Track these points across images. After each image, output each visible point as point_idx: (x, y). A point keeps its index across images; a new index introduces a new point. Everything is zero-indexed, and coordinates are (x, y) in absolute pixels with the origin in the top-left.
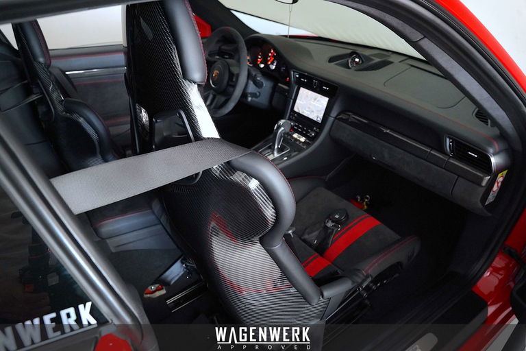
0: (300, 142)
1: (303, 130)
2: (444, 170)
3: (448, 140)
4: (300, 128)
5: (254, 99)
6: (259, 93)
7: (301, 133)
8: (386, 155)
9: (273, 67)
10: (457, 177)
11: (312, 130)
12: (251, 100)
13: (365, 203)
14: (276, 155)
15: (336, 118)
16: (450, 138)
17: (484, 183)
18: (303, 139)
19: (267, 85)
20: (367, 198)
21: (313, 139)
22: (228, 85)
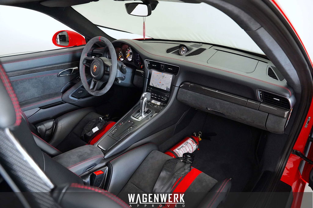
0: (158, 105)
1: (157, 97)
2: (259, 111)
3: (259, 92)
4: (156, 96)
5: (122, 81)
6: (125, 77)
7: (157, 100)
8: (218, 107)
9: (130, 60)
10: (268, 114)
11: (164, 96)
12: (121, 82)
13: (199, 137)
14: (144, 116)
15: (179, 87)
16: (260, 91)
17: (285, 116)
18: (159, 103)
19: (129, 71)
20: (200, 133)
21: (166, 102)
22: (104, 74)
